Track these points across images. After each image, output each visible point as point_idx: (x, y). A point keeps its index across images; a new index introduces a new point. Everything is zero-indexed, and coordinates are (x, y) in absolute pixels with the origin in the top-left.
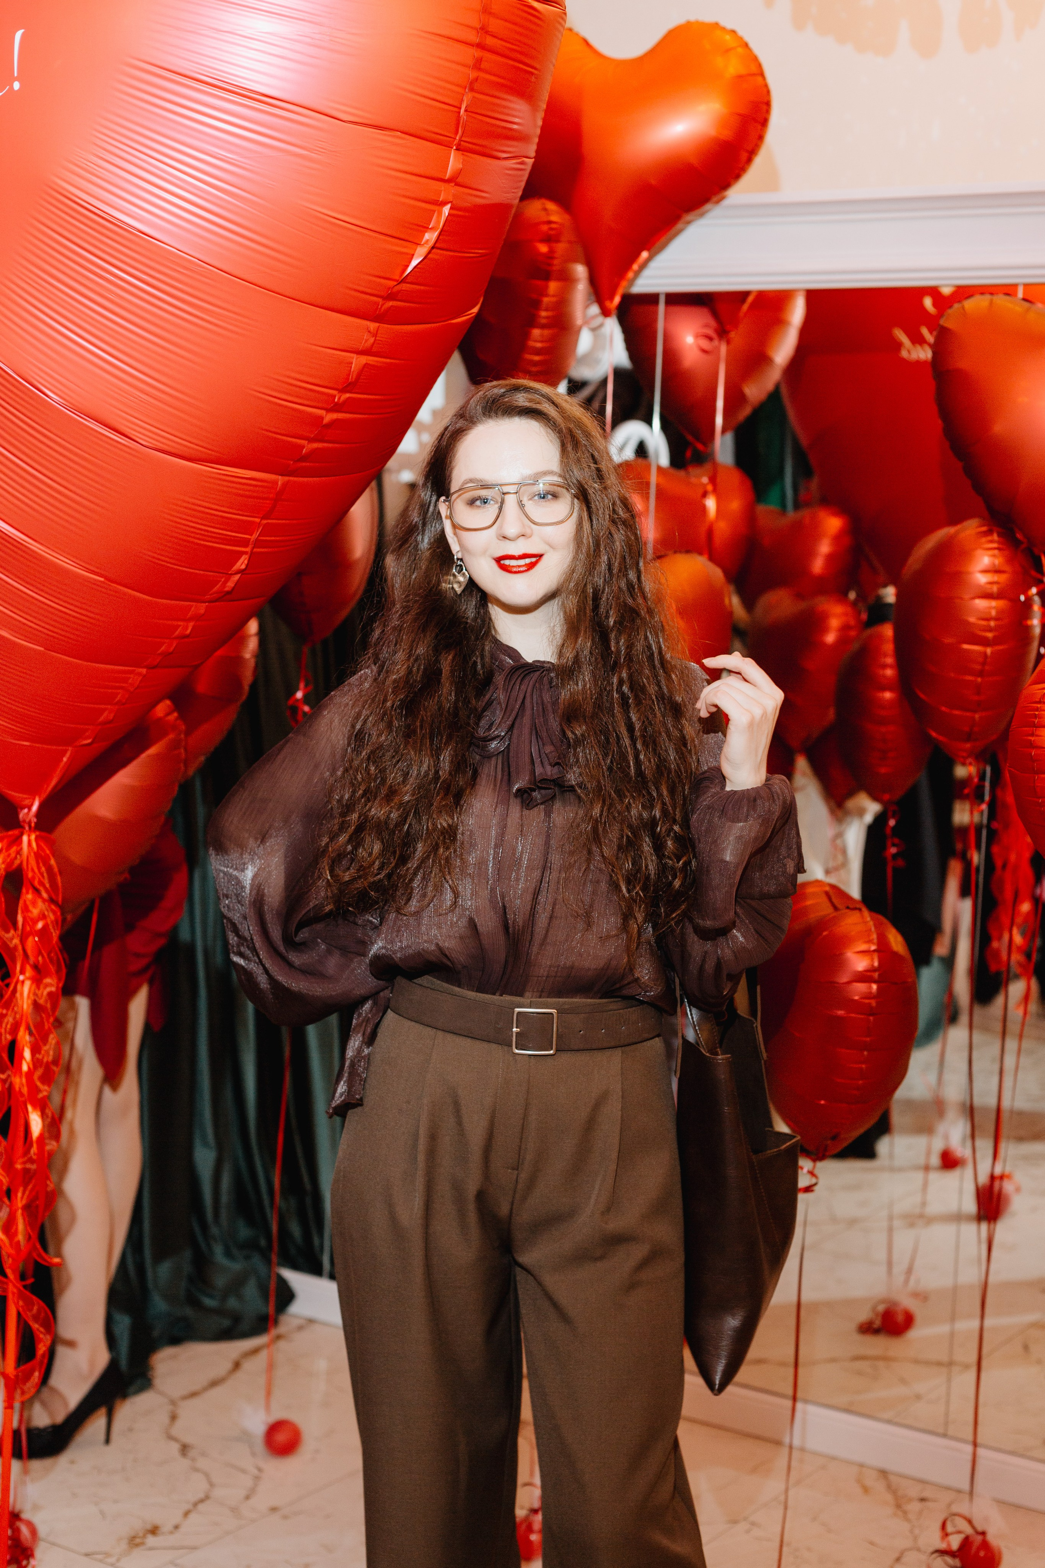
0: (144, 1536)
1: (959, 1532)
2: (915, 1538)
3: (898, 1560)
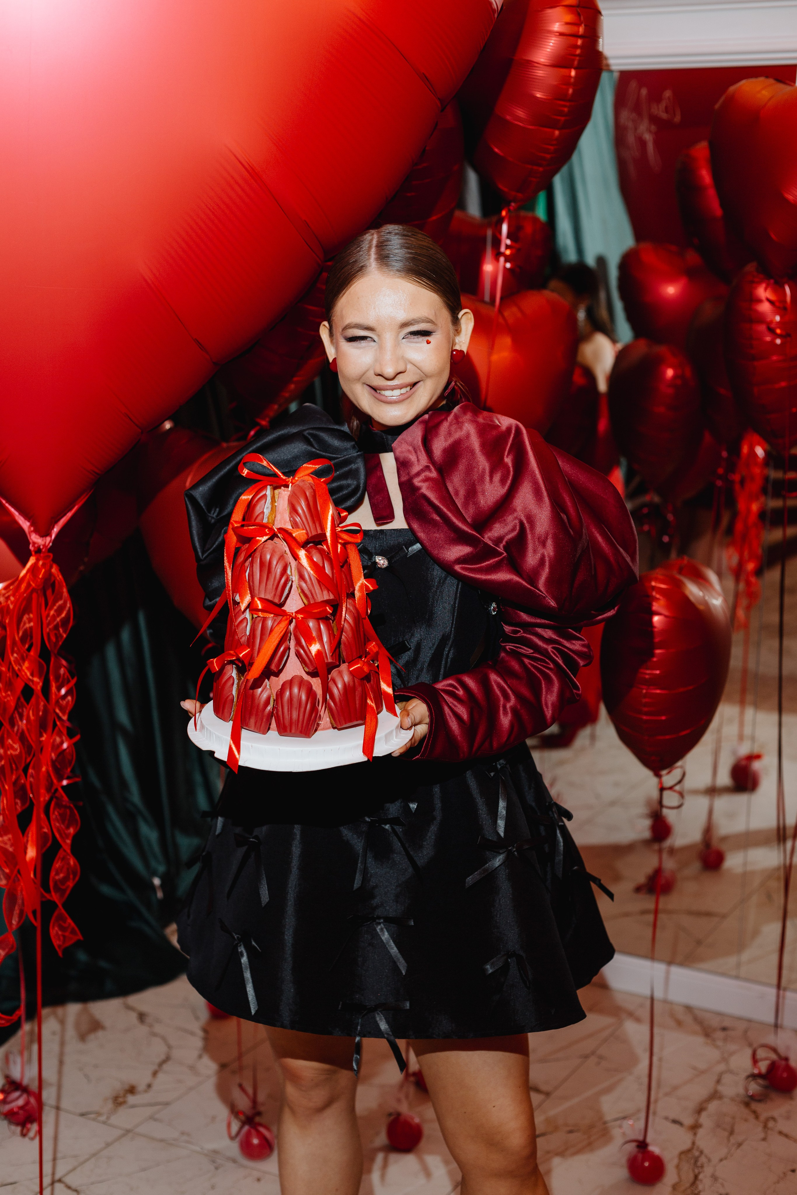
0: (125, 1096)
1: (767, 1059)
3: (718, 1081)
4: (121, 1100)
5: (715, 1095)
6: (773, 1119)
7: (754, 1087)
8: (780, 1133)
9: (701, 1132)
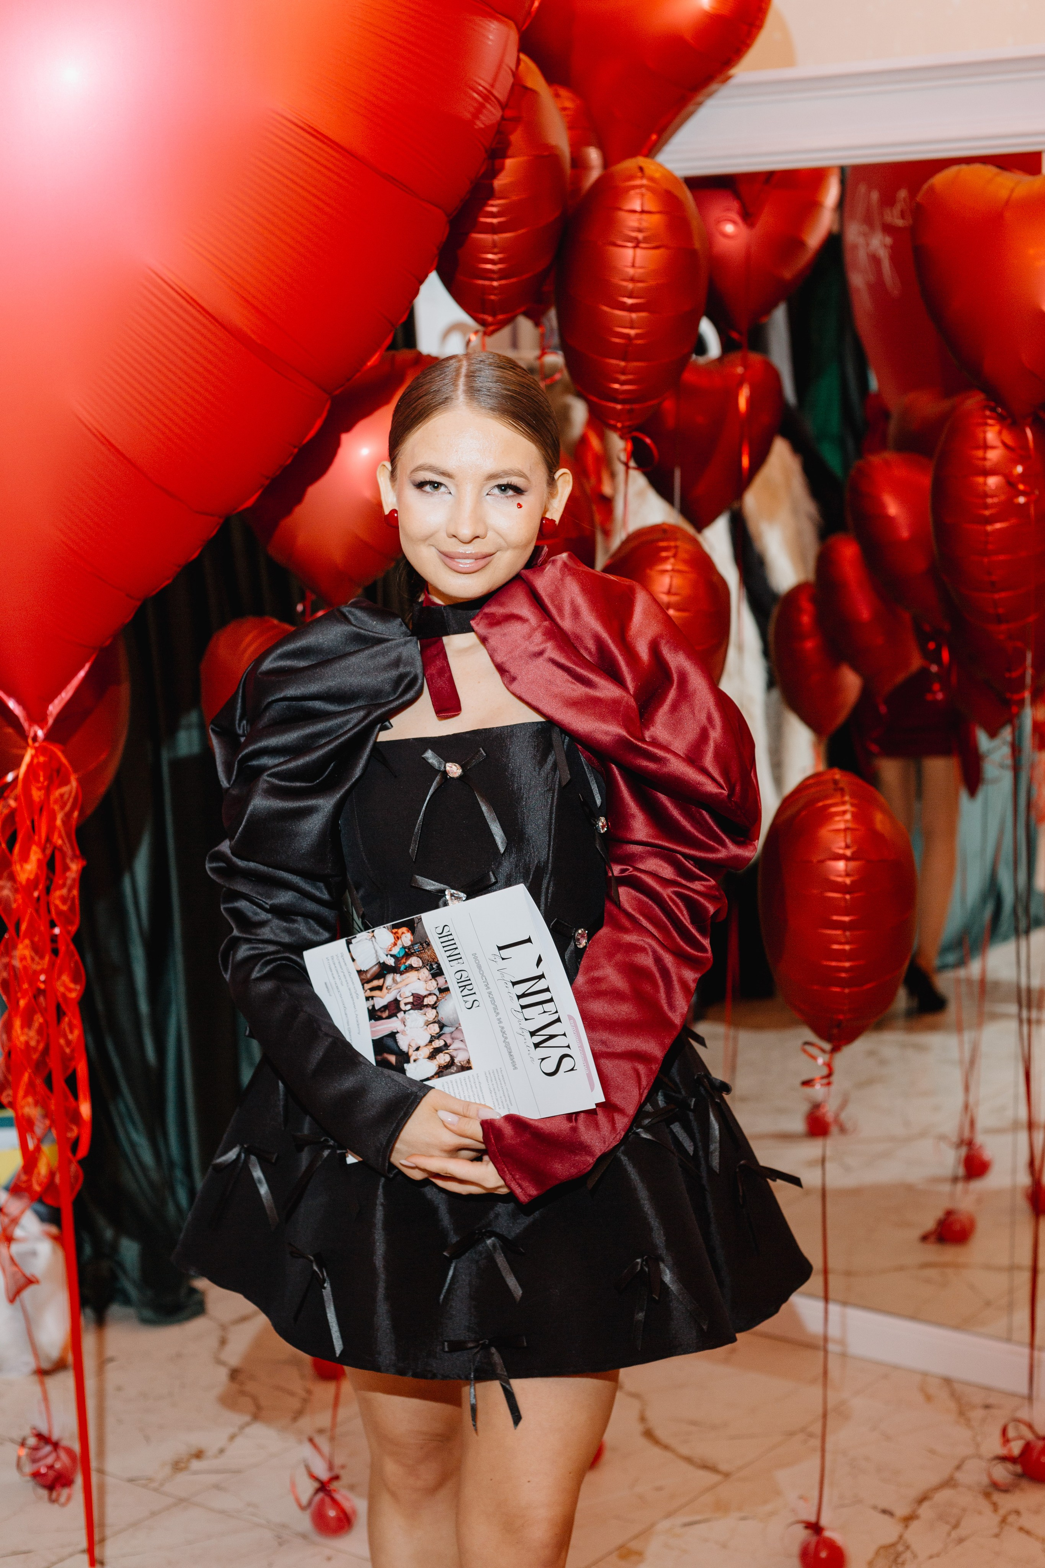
0: (188, 1460)
1: (1021, 1437)
2: (978, 1445)
3: (958, 1467)
4: (182, 1465)
5: (949, 1483)
6: (1018, 1513)
7: (1002, 1473)
8: (1021, 1529)
9: (915, 1525)
